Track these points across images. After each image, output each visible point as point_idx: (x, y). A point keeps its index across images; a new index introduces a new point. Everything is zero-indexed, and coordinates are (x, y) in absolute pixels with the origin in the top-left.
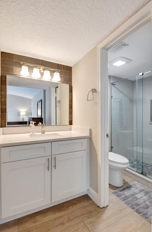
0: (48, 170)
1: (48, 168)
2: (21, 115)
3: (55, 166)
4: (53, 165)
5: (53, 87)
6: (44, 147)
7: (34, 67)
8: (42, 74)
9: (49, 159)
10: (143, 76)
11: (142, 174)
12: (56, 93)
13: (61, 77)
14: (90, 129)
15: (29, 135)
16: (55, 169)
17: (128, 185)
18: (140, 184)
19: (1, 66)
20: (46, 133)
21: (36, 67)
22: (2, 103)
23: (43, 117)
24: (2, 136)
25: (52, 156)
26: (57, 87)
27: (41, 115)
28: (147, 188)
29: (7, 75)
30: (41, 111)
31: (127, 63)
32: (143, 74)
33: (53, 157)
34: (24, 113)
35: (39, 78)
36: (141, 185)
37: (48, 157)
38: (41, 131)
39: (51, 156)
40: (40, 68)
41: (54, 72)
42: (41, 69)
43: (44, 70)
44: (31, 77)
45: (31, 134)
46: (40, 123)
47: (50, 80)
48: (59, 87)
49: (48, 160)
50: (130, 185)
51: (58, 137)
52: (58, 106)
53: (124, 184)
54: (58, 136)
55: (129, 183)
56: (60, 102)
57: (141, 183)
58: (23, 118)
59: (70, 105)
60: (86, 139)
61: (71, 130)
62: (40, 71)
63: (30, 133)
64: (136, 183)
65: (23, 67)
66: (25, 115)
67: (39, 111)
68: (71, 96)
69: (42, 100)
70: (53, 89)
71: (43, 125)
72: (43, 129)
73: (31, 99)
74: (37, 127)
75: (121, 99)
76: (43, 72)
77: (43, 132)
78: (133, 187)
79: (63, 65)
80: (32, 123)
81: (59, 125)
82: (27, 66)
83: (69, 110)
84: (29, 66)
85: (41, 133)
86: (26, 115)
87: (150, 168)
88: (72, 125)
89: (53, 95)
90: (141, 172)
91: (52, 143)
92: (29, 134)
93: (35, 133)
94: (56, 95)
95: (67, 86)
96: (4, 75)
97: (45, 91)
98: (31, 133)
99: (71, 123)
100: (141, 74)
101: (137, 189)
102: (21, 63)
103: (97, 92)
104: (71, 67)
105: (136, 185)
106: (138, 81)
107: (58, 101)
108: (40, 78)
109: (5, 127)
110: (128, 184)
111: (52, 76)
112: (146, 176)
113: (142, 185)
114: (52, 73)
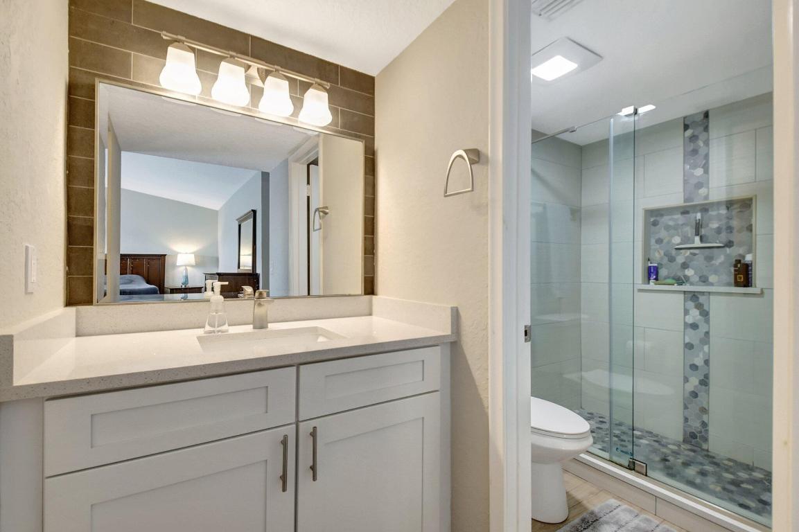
0: (284, 489)
1: (284, 478)
2: (177, 264)
3: (313, 468)
4: (306, 461)
5: (297, 160)
6: (267, 387)
7: (222, 58)
8: (257, 93)
9: (286, 437)
10: (636, 118)
11: (631, 467)
12: (308, 183)
13: (333, 110)
14: (452, 309)
15: (200, 338)
16: (314, 478)
17: (584, 515)
18: (625, 506)
19: (70, 40)
20: (270, 325)
21: (231, 59)
22: (73, 201)
23: (259, 270)
24: (74, 341)
25: (301, 425)
26: (315, 162)
27: (251, 265)
28: (657, 522)
29: (97, 80)
30: (250, 252)
31: (583, 67)
32: (636, 112)
33: (305, 428)
34: (191, 259)
35: (243, 108)
36: (630, 512)
37: (283, 431)
38: (251, 319)
39: (297, 423)
40: (249, 67)
41: (306, 87)
42: (253, 72)
43: (264, 75)
44: (208, 100)
45: (206, 333)
46: (248, 289)
47: (287, 119)
48: (321, 162)
49: (284, 442)
50: (592, 513)
51: (321, 344)
52: (317, 227)
53: (571, 508)
54: (321, 339)
55: (585, 502)
56: (326, 213)
57: (631, 504)
58: (187, 277)
59: (366, 220)
60: (438, 348)
61: (370, 314)
62: (248, 79)
63: (204, 327)
64: (613, 502)
65: (171, 50)
66: (192, 266)
67: (246, 252)
68: (370, 190)
69: (254, 212)
70: (298, 171)
71: (261, 294)
72: (260, 311)
73: (217, 211)
74: (232, 303)
75: (545, 207)
76: (258, 83)
77: (260, 324)
78: (607, 523)
79: (342, 67)
80: (213, 290)
81: (322, 294)
82: (193, 50)
83: (365, 239)
84: (199, 55)
85: (252, 326)
86: (198, 265)
87: (644, 441)
88: (374, 297)
89: (299, 191)
90: (626, 464)
91: (302, 367)
92: (200, 332)
93: (225, 327)
94: (309, 190)
95: (357, 147)
96: (84, 80)
97: (265, 177)
98: (208, 328)
99: (370, 288)
100: (630, 110)
101: (623, 529)
102: (166, 36)
103: (487, 162)
104: (372, 79)
105: (615, 511)
106: (614, 143)
107: (317, 210)
108: (249, 110)
109: (89, 302)
110: (586, 509)
111: (298, 103)
112: (646, 475)
113: (636, 511)
114: (297, 90)
